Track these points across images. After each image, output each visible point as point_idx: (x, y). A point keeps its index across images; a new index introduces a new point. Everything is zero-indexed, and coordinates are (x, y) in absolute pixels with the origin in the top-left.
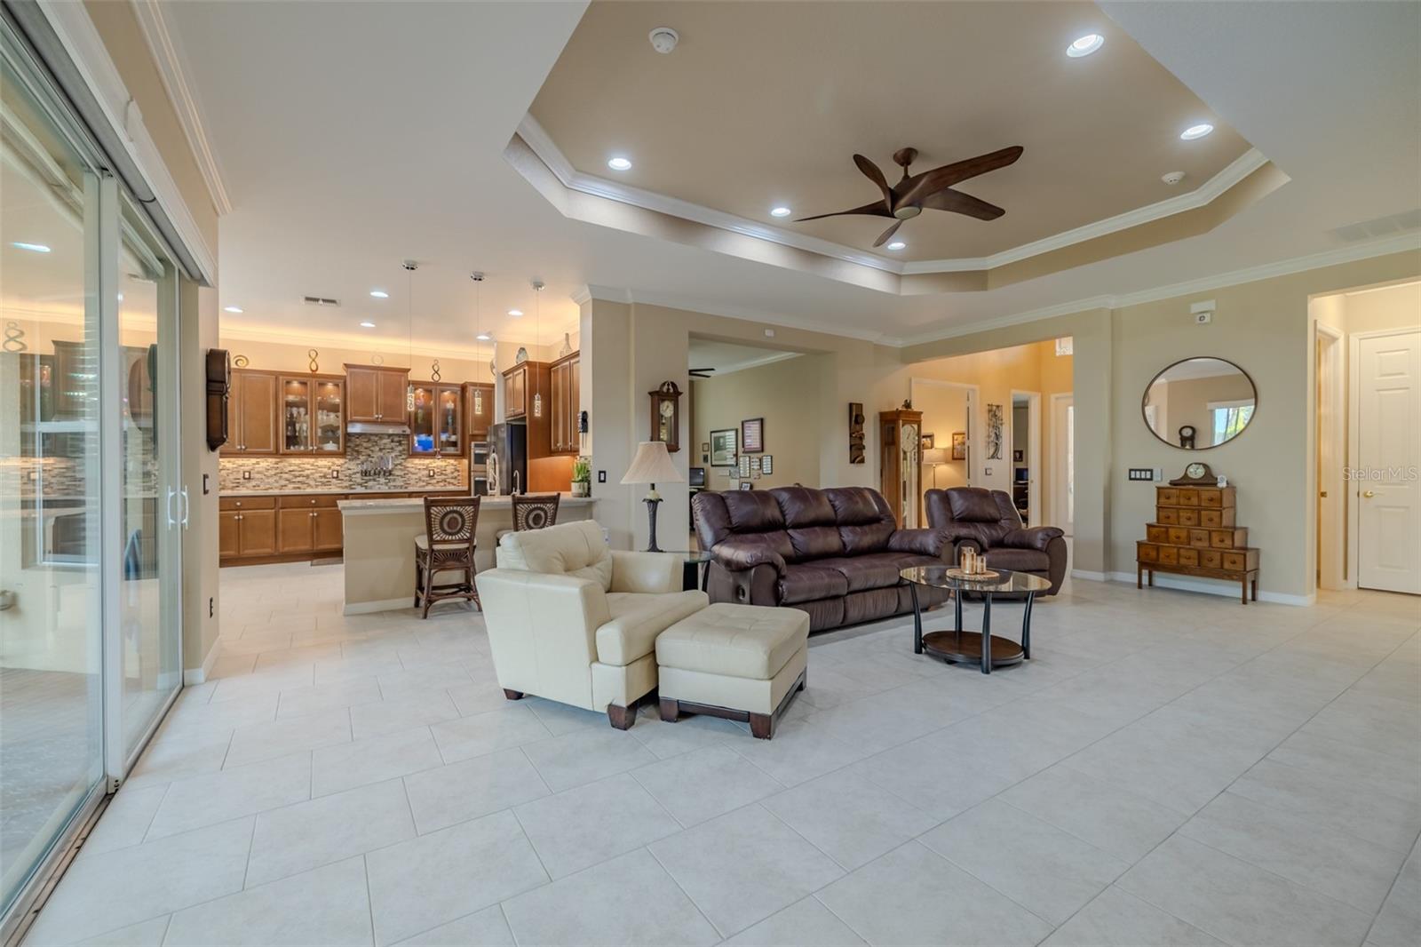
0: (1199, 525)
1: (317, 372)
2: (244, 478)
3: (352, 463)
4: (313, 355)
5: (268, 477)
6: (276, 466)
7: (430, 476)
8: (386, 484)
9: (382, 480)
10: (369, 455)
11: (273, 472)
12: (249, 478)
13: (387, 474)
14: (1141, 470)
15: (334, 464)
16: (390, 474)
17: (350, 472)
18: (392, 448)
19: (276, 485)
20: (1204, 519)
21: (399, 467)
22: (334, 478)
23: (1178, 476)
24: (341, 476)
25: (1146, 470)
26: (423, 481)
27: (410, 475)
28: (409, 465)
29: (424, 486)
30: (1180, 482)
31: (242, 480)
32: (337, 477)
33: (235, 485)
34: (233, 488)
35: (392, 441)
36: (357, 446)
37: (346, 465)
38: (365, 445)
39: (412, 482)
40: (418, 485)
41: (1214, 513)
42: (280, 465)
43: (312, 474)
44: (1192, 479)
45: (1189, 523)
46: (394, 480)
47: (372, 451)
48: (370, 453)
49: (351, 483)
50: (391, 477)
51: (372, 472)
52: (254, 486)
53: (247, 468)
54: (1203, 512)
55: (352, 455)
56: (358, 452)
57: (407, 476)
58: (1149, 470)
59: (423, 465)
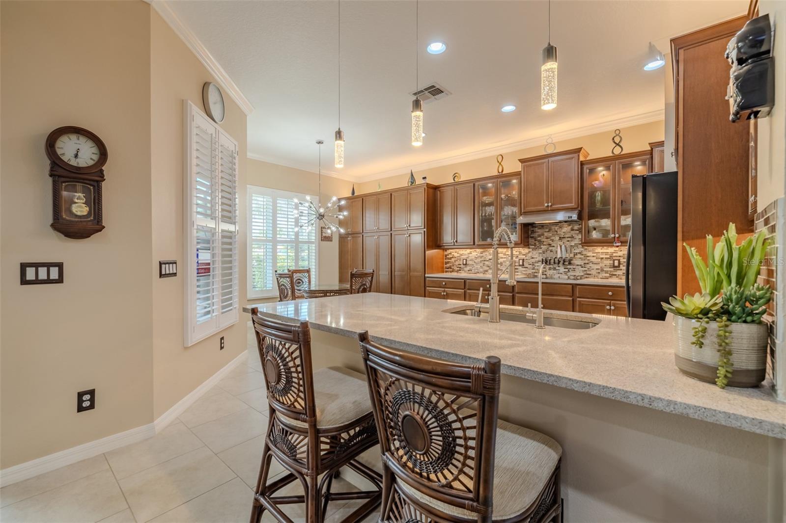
1: (504, 173)
2: (463, 264)
3: (535, 252)
4: (500, 159)
5: (477, 264)
6: (481, 255)
7: (614, 267)
8: (566, 273)
9: (562, 269)
10: (550, 245)
11: (479, 260)
12: (466, 264)
13: (567, 263)
15: (520, 253)
16: (570, 264)
17: (533, 260)
18: (572, 237)
19: (481, 270)
21: (579, 256)
22: (520, 266)
24: (526, 265)
26: (606, 272)
27: (591, 265)
28: (590, 254)
29: (607, 278)
31: (462, 266)
32: (523, 265)
33: (458, 269)
34: (457, 271)
35: (572, 230)
36: (539, 236)
37: (530, 255)
38: (546, 234)
39: (594, 272)
40: (600, 276)
42: (484, 254)
43: (504, 261)
46: (574, 270)
47: (553, 241)
48: (551, 242)
49: (534, 271)
50: (571, 267)
51: (552, 261)
52: (469, 270)
53: (464, 257)
55: (535, 245)
56: (540, 241)
57: (588, 266)
59: (607, 253)
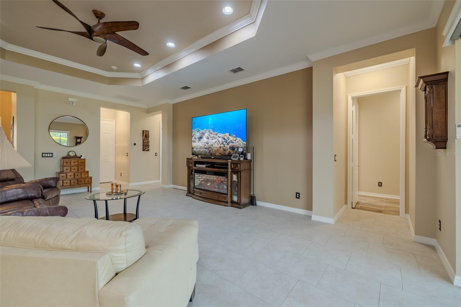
0: (78, 171)
14: (47, 153)
20: (80, 169)
23: (65, 155)
25: (50, 153)
30: (67, 157)
41: (83, 167)
44: (71, 156)
45: (74, 171)
54: (79, 167)
58: (51, 153)
